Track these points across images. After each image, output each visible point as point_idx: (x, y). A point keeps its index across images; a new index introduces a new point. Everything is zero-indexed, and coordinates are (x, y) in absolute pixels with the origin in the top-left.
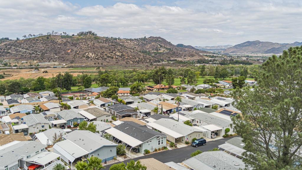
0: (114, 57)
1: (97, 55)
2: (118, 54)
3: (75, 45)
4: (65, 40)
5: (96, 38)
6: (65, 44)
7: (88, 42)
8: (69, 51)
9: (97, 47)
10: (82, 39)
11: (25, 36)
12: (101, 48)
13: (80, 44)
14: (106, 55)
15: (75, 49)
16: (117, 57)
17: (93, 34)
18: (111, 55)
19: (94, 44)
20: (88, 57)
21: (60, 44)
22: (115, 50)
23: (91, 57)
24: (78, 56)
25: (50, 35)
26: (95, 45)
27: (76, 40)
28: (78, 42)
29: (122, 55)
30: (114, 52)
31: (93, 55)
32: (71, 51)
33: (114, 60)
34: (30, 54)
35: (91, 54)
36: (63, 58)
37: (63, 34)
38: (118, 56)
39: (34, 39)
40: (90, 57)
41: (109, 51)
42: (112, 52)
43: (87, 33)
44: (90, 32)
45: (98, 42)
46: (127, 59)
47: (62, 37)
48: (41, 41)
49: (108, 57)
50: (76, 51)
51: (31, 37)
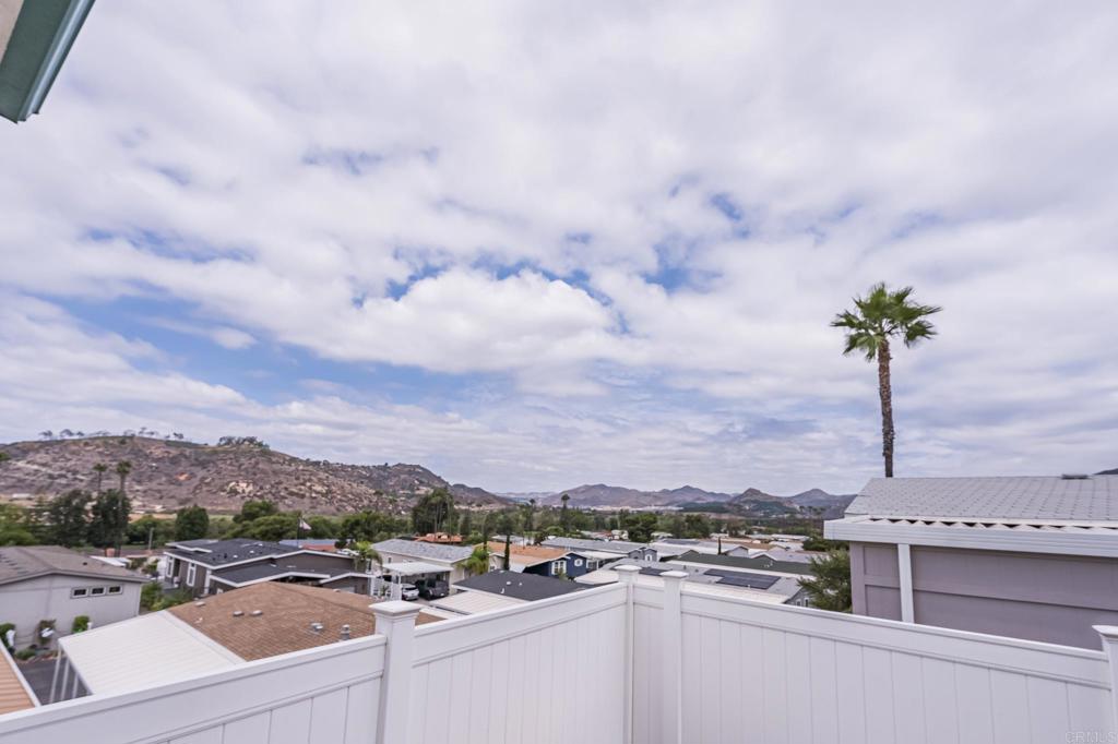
0: (307, 495)
1: (261, 488)
2: (318, 488)
3: (203, 465)
4: (174, 452)
5: (265, 452)
6: (174, 461)
7: (243, 460)
8: (182, 478)
9: (263, 472)
10: (226, 452)
11: (49, 434)
12: (275, 473)
13: (219, 463)
14: (286, 489)
15: (201, 473)
16: (314, 495)
17: (260, 445)
18: (301, 490)
19: (257, 463)
20: (234, 492)
21: (158, 460)
22: (310, 480)
23: (244, 491)
24: (205, 489)
25: (132, 437)
26: (260, 466)
27: (207, 454)
28: (214, 458)
29: (329, 492)
30: (308, 484)
31: (251, 488)
32: (188, 479)
33: (306, 500)
34: (51, 477)
35: (245, 485)
36: (159, 491)
37: (173, 438)
38: (317, 493)
39: (75, 442)
40: (240, 491)
41: (296, 482)
42: (303, 484)
43: (244, 440)
44: (252, 440)
45: (270, 461)
46: (341, 500)
47: (168, 443)
48: (98, 447)
49: (292, 494)
50: (204, 478)
51: (67, 437)
